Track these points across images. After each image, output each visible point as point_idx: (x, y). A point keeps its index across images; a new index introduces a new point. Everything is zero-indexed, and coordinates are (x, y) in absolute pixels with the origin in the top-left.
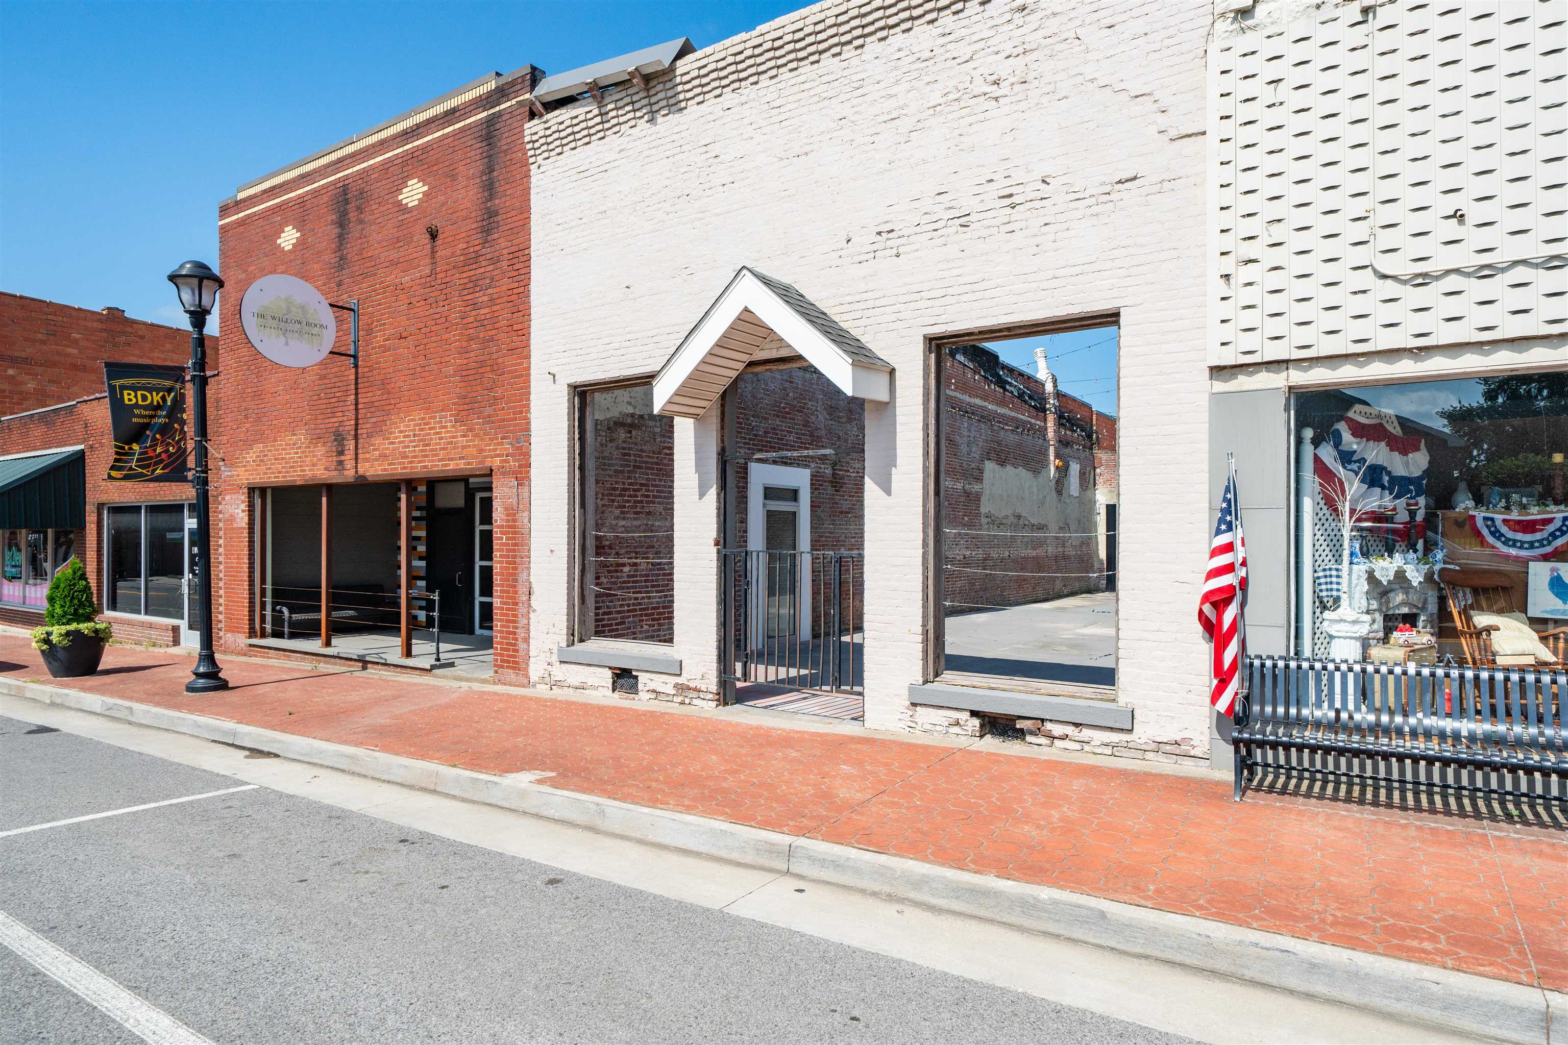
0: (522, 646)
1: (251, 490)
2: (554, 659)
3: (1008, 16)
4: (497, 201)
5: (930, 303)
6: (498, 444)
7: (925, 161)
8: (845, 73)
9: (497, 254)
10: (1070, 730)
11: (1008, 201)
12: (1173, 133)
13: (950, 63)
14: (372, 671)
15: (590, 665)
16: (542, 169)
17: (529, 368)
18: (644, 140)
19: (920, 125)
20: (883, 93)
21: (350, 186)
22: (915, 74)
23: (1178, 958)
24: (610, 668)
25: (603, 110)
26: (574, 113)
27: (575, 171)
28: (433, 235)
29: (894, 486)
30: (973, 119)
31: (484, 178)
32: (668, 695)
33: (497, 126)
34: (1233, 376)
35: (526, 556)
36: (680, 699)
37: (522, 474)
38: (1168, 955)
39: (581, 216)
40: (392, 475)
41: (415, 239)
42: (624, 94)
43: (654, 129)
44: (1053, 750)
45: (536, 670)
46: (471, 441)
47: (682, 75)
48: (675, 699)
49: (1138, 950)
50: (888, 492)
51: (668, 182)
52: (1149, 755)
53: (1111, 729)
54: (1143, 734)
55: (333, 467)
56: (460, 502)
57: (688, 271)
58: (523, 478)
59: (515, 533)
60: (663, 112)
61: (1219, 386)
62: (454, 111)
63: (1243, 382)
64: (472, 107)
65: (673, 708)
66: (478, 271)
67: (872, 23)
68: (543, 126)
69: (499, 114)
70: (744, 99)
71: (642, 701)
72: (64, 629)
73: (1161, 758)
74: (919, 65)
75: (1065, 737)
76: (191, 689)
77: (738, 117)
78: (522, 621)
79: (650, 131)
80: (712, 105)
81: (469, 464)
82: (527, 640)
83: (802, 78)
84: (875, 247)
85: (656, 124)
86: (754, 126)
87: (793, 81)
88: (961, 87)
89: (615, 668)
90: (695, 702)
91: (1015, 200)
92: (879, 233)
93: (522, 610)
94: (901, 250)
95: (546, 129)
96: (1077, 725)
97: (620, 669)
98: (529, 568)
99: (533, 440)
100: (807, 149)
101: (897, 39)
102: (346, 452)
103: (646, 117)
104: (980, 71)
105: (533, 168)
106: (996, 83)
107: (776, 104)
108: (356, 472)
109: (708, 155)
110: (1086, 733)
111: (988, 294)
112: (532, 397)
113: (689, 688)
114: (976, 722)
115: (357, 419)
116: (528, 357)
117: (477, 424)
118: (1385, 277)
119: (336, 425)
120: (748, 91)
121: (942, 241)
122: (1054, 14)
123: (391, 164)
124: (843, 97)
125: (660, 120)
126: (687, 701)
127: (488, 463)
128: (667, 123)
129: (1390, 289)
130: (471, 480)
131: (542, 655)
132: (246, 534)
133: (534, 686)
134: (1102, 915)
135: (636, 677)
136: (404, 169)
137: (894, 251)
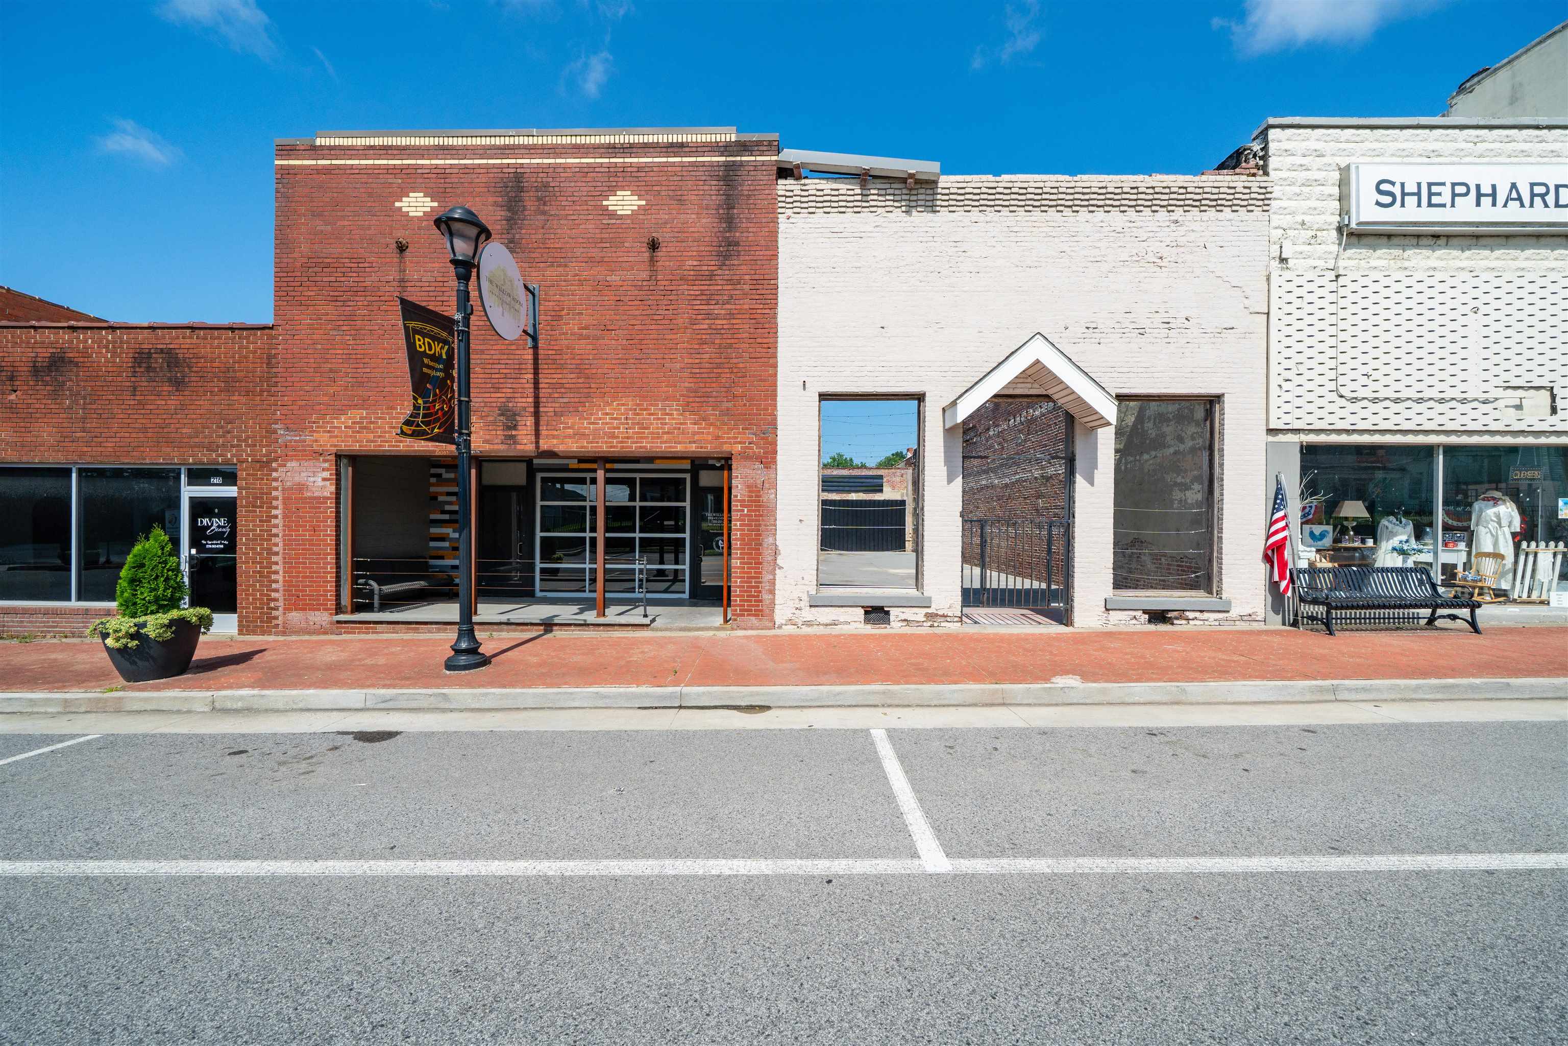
0: (766, 597)
1: (339, 457)
2: (805, 604)
3: (1168, 223)
4: (737, 234)
5: (1121, 375)
6: (739, 433)
7: (1117, 292)
8: (1065, 224)
9: (737, 277)
10: (1197, 615)
11: (1167, 326)
12: (1251, 310)
13: (1133, 239)
14: (558, 633)
15: (842, 606)
16: (791, 220)
17: (775, 375)
18: (899, 224)
19: (1115, 270)
20: (1090, 244)
21: (525, 176)
22: (1112, 239)
23: (1545, 696)
24: (863, 607)
25: (865, 192)
26: (835, 186)
27: (828, 230)
28: (654, 246)
29: (1096, 481)
30: (1146, 274)
31: (721, 211)
32: (918, 622)
33: (739, 173)
34: (1277, 435)
35: (772, 525)
36: (929, 624)
37: (768, 458)
38: (1540, 695)
39: (835, 266)
40: (595, 452)
41: (626, 244)
42: (888, 186)
43: (908, 218)
44: (1189, 626)
45: (781, 615)
46: (705, 428)
47: (943, 188)
48: (925, 624)
49: (1527, 696)
50: (1092, 484)
51: (921, 259)
52: (1237, 623)
53: (1219, 611)
54: (1235, 612)
55: (499, 441)
56: (522, 480)
57: (939, 326)
58: (770, 463)
59: (760, 506)
60: (919, 209)
61: (1271, 439)
62: (682, 145)
63: (1281, 438)
64: (707, 149)
65: (925, 630)
66: (711, 288)
67: (1088, 200)
68: (799, 187)
69: (741, 164)
70: (988, 219)
71: (895, 626)
72: (164, 618)
73: (1243, 623)
74: (1114, 234)
75: (1196, 618)
76: (450, 665)
77: (984, 230)
78: (767, 577)
79: (905, 219)
80: (960, 214)
81: (701, 447)
82: (772, 592)
83: (1033, 219)
84: (1085, 336)
85: (911, 216)
86: (996, 239)
87: (1027, 219)
88: (1140, 254)
89: (868, 607)
90: (943, 624)
91: (1170, 325)
92: (1088, 328)
93: (766, 567)
94: (1102, 341)
95: (802, 190)
96: (1201, 611)
97: (871, 607)
98: (775, 535)
99: (779, 433)
100: (1036, 264)
101: (1100, 214)
102: (520, 428)
103: (904, 209)
104: (1152, 249)
105: (781, 219)
106: (1161, 258)
107: (1015, 229)
108: (537, 447)
109: (957, 249)
110: (1206, 615)
111: (1156, 375)
112: (779, 399)
113: (937, 615)
114: (1147, 616)
115: (537, 397)
116: (775, 366)
117: (713, 415)
118: (1342, 396)
119: (504, 400)
120: (990, 214)
121: (1128, 340)
122: (1193, 231)
123: (591, 170)
124: (1063, 239)
125: (914, 213)
126: (936, 624)
127: (726, 448)
128: (920, 218)
129: (1343, 402)
130: (535, 461)
131: (791, 603)
132: (331, 504)
133: (780, 627)
134: (1508, 684)
135: (888, 613)
136: (611, 179)
137: (1097, 341)
